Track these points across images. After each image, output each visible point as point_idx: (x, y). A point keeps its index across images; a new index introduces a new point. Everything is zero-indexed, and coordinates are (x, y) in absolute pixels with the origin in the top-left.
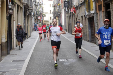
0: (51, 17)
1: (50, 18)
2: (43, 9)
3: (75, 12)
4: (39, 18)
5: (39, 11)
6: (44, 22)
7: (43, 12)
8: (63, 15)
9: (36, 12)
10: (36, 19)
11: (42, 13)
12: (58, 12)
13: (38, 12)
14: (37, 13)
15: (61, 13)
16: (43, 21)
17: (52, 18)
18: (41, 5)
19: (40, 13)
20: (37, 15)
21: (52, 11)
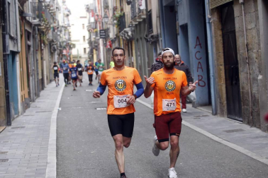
0: (85, 49)
1: (83, 50)
2: (69, 35)
3: (111, 46)
4: (64, 52)
7: (69, 39)
8: (101, 47)
10: (59, 55)
12: (95, 42)
13: (63, 42)
15: (99, 44)
16: (71, 57)
17: (88, 50)
18: (66, 28)
19: (65, 44)
21: (87, 37)
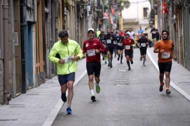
6: (124, 24)
9: (99, 1)
14: (101, 3)
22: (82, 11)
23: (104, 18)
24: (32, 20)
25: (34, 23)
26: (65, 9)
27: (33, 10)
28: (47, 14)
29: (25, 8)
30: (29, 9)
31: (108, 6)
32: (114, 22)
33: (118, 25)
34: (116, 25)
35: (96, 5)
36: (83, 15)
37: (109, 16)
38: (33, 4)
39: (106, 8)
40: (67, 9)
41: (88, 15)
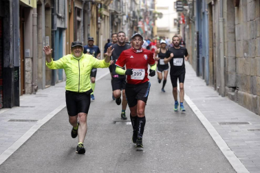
5: (141, 8)
6: (158, 31)
9: (134, 13)
11: (151, 10)
14: (137, 14)
20: (136, 17)
22: (116, 20)
23: (139, 26)
24: (63, 26)
25: (64, 29)
26: (99, 18)
27: (64, 18)
28: (79, 22)
29: (55, 17)
30: (59, 17)
31: (143, 17)
32: (149, 30)
33: (152, 32)
34: (150, 32)
35: (132, 16)
36: (117, 23)
37: (143, 24)
38: (65, 14)
39: (140, 18)
40: (101, 18)
41: (124, 23)
